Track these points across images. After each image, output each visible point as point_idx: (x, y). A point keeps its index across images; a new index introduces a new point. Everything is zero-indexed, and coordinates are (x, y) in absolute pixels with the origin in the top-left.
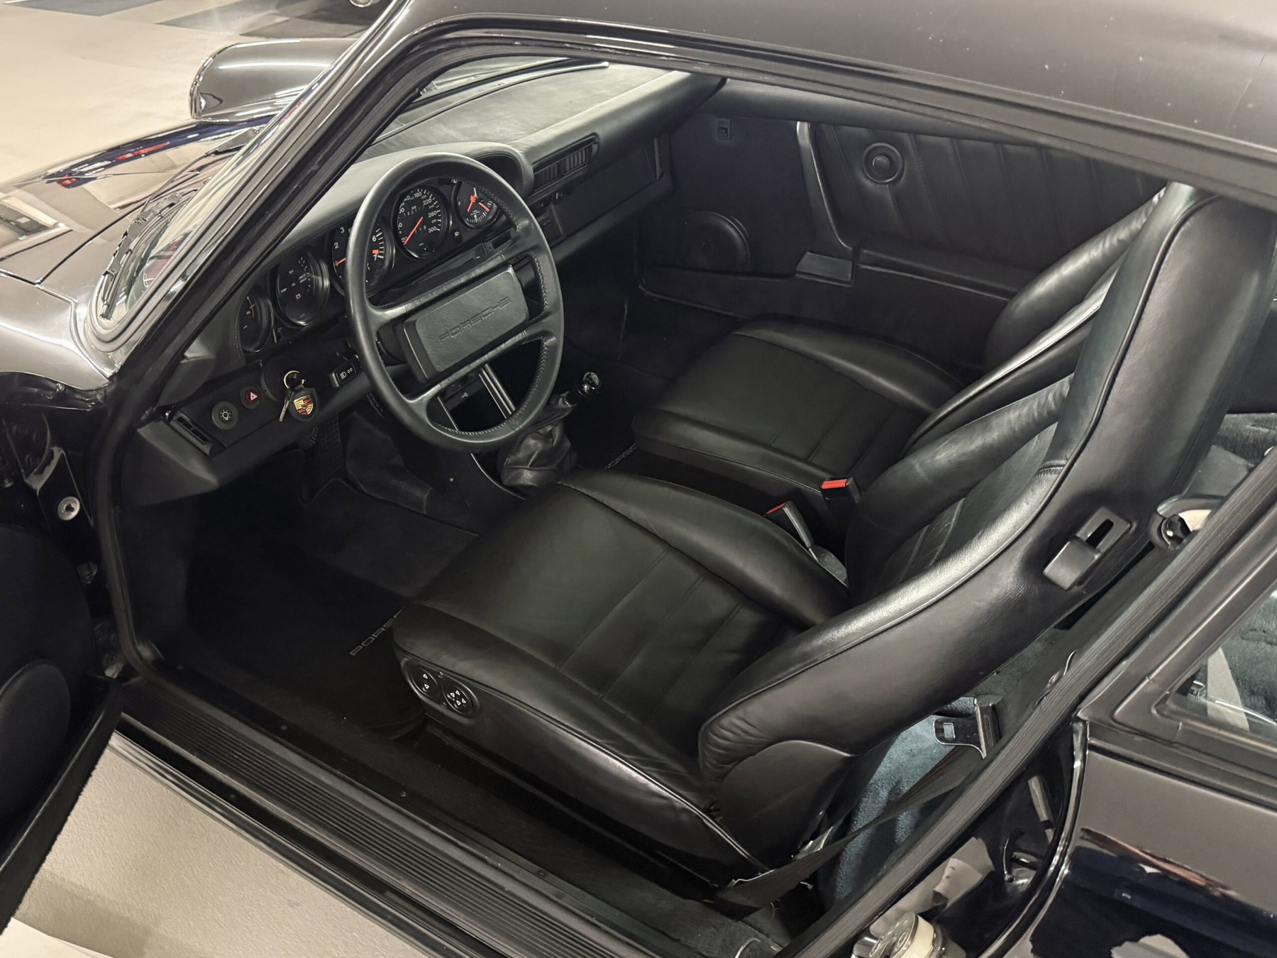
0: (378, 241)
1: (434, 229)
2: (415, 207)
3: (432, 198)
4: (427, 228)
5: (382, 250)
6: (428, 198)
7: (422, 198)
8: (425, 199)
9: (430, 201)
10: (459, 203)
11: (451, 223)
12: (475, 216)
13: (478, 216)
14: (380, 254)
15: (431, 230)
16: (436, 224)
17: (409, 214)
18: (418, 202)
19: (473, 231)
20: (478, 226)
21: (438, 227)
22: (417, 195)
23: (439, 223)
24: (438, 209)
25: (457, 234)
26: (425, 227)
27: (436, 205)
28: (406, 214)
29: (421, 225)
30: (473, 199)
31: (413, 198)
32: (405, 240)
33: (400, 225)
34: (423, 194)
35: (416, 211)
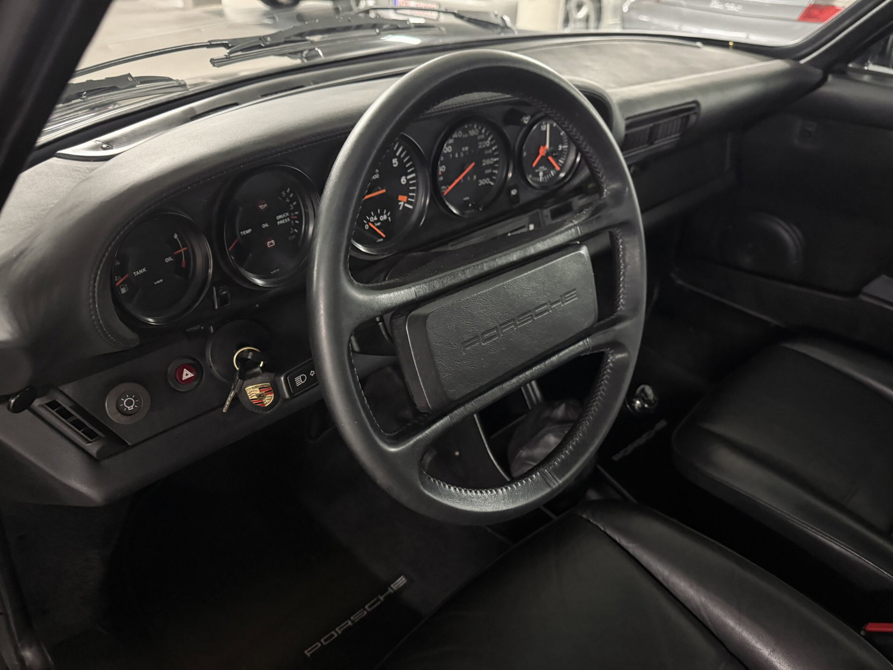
0: (408, 184)
1: (486, 181)
2: (467, 148)
3: (491, 141)
4: (478, 178)
5: (412, 197)
6: (486, 139)
7: (479, 137)
8: (482, 140)
9: (488, 143)
10: (525, 154)
11: (510, 175)
12: (541, 174)
13: (545, 174)
14: (408, 202)
15: (482, 182)
16: (490, 176)
17: (457, 156)
18: (473, 142)
19: (537, 191)
20: (543, 186)
21: (492, 180)
22: (472, 133)
23: (495, 174)
24: (496, 156)
25: (514, 192)
26: (475, 177)
27: (496, 150)
28: (454, 155)
29: (470, 174)
30: (542, 152)
31: (466, 136)
32: (446, 190)
33: (442, 169)
34: (480, 133)
35: (467, 153)
